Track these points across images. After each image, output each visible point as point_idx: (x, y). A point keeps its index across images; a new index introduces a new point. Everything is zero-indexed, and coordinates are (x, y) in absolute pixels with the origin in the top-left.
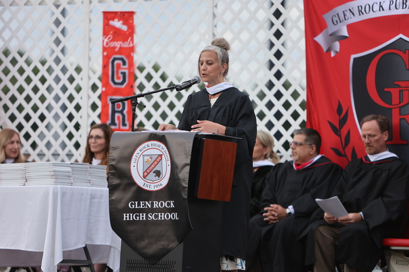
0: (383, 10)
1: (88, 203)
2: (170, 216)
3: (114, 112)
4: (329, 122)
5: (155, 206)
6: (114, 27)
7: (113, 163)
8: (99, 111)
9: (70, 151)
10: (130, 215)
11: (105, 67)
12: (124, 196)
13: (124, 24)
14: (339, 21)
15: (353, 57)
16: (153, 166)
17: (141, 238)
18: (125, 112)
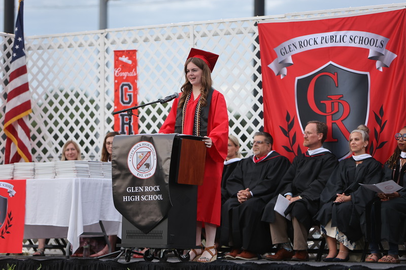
0: (317, 44)
1: (101, 190)
2: (157, 197)
3: (123, 124)
4: (280, 127)
5: (146, 190)
6: (122, 62)
7: (115, 159)
8: (112, 123)
9: (92, 154)
10: (128, 198)
11: (116, 91)
12: (123, 183)
13: (129, 59)
14: (285, 53)
15: (297, 78)
16: (144, 160)
17: (136, 214)
18: (131, 124)
